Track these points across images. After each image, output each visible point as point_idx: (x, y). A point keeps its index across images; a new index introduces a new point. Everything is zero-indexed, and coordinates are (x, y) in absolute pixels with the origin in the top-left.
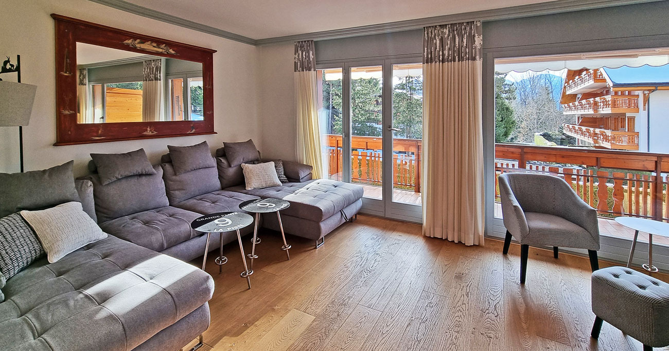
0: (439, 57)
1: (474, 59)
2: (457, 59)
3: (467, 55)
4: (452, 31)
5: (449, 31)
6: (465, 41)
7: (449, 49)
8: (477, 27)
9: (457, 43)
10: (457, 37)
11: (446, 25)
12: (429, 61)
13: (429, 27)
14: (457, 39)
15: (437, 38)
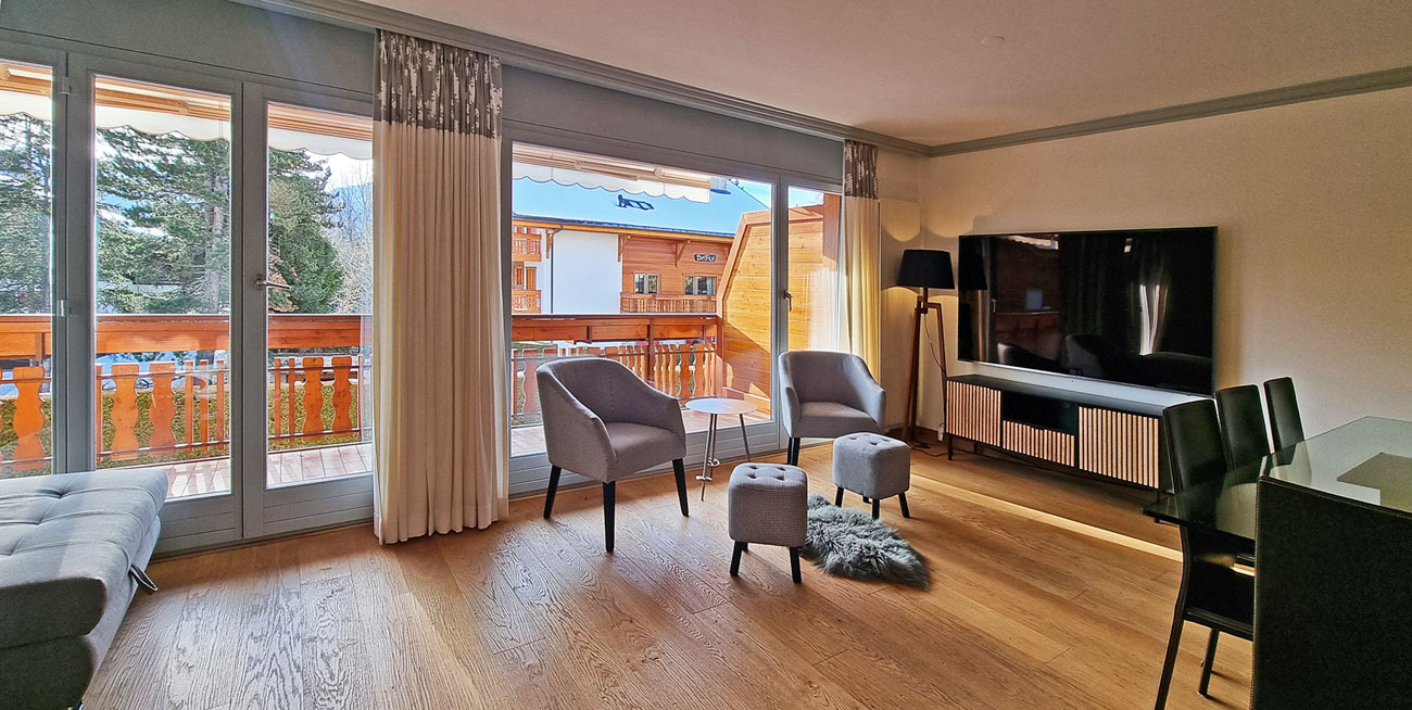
0: (417, 113)
1: (489, 135)
2: (457, 126)
3: (477, 123)
4: (442, 60)
5: (438, 59)
6: (472, 90)
7: (439, 101)
8: (493, 68)
9: (456, 91)
10: (456, 78)
11: (431, 42)
12: (392, 115)
13: (392, 33)
14: (456, 84)
15: (411, 66)
